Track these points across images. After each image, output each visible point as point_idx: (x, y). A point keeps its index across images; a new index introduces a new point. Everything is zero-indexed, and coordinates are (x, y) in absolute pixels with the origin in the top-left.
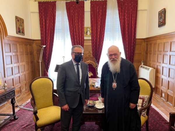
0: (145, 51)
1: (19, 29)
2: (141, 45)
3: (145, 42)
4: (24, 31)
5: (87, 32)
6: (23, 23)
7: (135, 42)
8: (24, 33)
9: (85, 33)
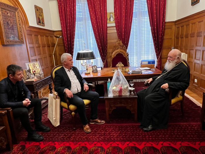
0: (176, 35)
1: (39, 19)
2: (171, 29)
3: (175, 25)
4: (44, 21)
5: (110, 18)
6: (42, 12)
7: (165, 26)
8: (44, 24)
9: (109, 19)
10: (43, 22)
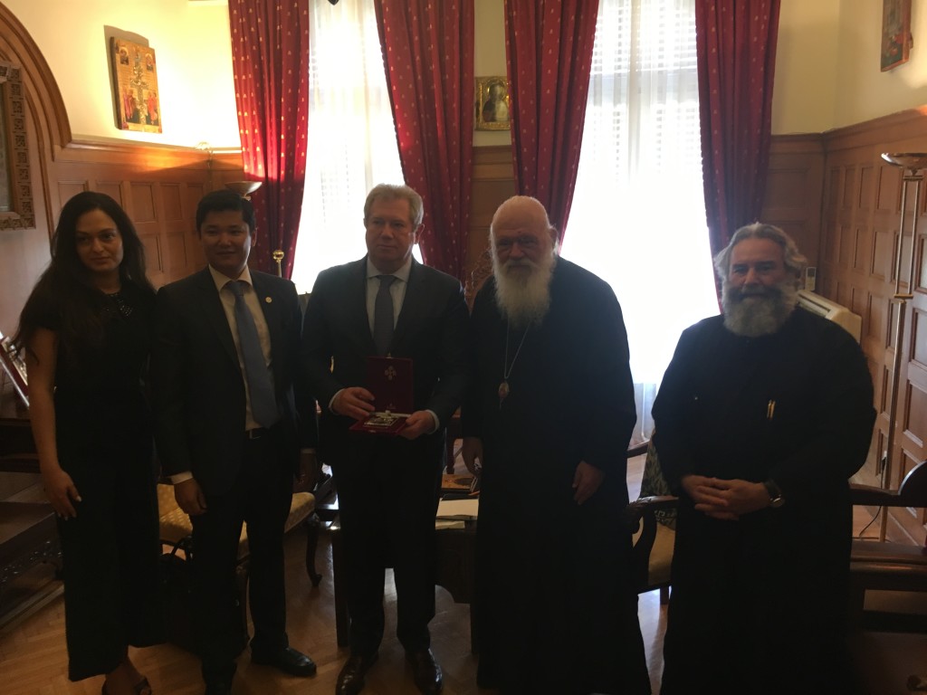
0: (826, 207)
3: (825, 154)
5: (490, 106)
7: (767, 156)
8: (157, 123)
9: (481, 109)
10: (154, 117)
